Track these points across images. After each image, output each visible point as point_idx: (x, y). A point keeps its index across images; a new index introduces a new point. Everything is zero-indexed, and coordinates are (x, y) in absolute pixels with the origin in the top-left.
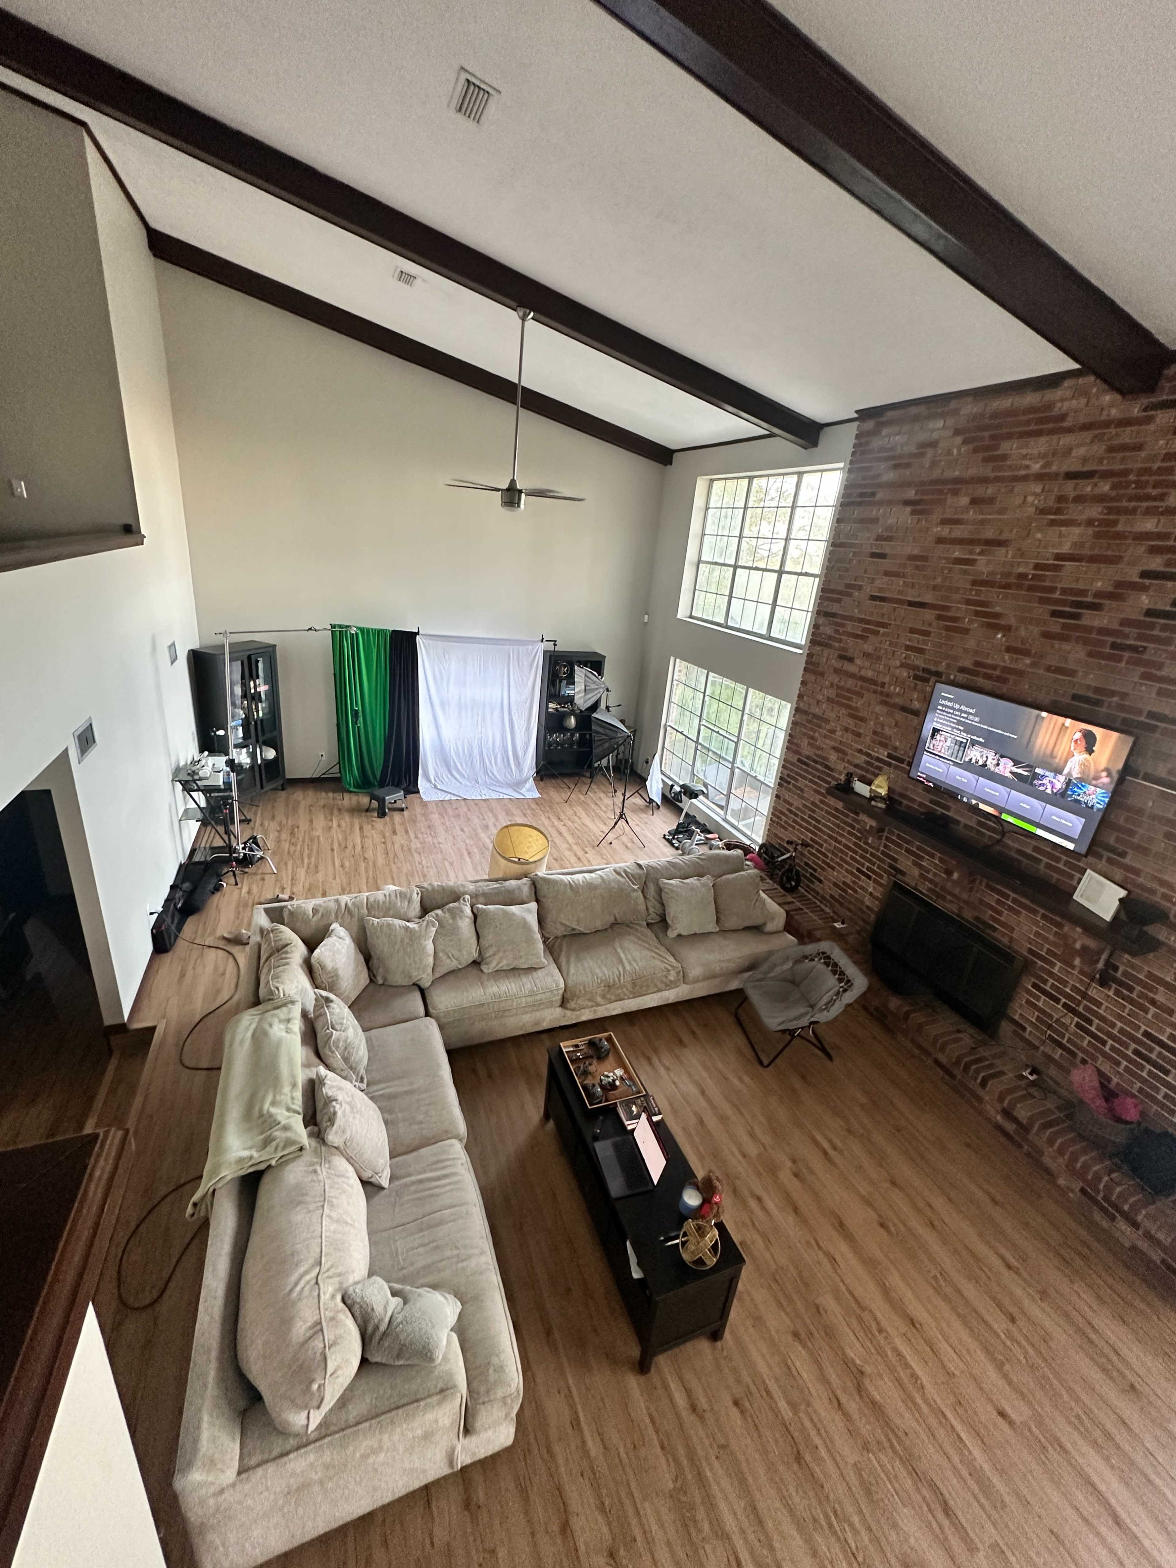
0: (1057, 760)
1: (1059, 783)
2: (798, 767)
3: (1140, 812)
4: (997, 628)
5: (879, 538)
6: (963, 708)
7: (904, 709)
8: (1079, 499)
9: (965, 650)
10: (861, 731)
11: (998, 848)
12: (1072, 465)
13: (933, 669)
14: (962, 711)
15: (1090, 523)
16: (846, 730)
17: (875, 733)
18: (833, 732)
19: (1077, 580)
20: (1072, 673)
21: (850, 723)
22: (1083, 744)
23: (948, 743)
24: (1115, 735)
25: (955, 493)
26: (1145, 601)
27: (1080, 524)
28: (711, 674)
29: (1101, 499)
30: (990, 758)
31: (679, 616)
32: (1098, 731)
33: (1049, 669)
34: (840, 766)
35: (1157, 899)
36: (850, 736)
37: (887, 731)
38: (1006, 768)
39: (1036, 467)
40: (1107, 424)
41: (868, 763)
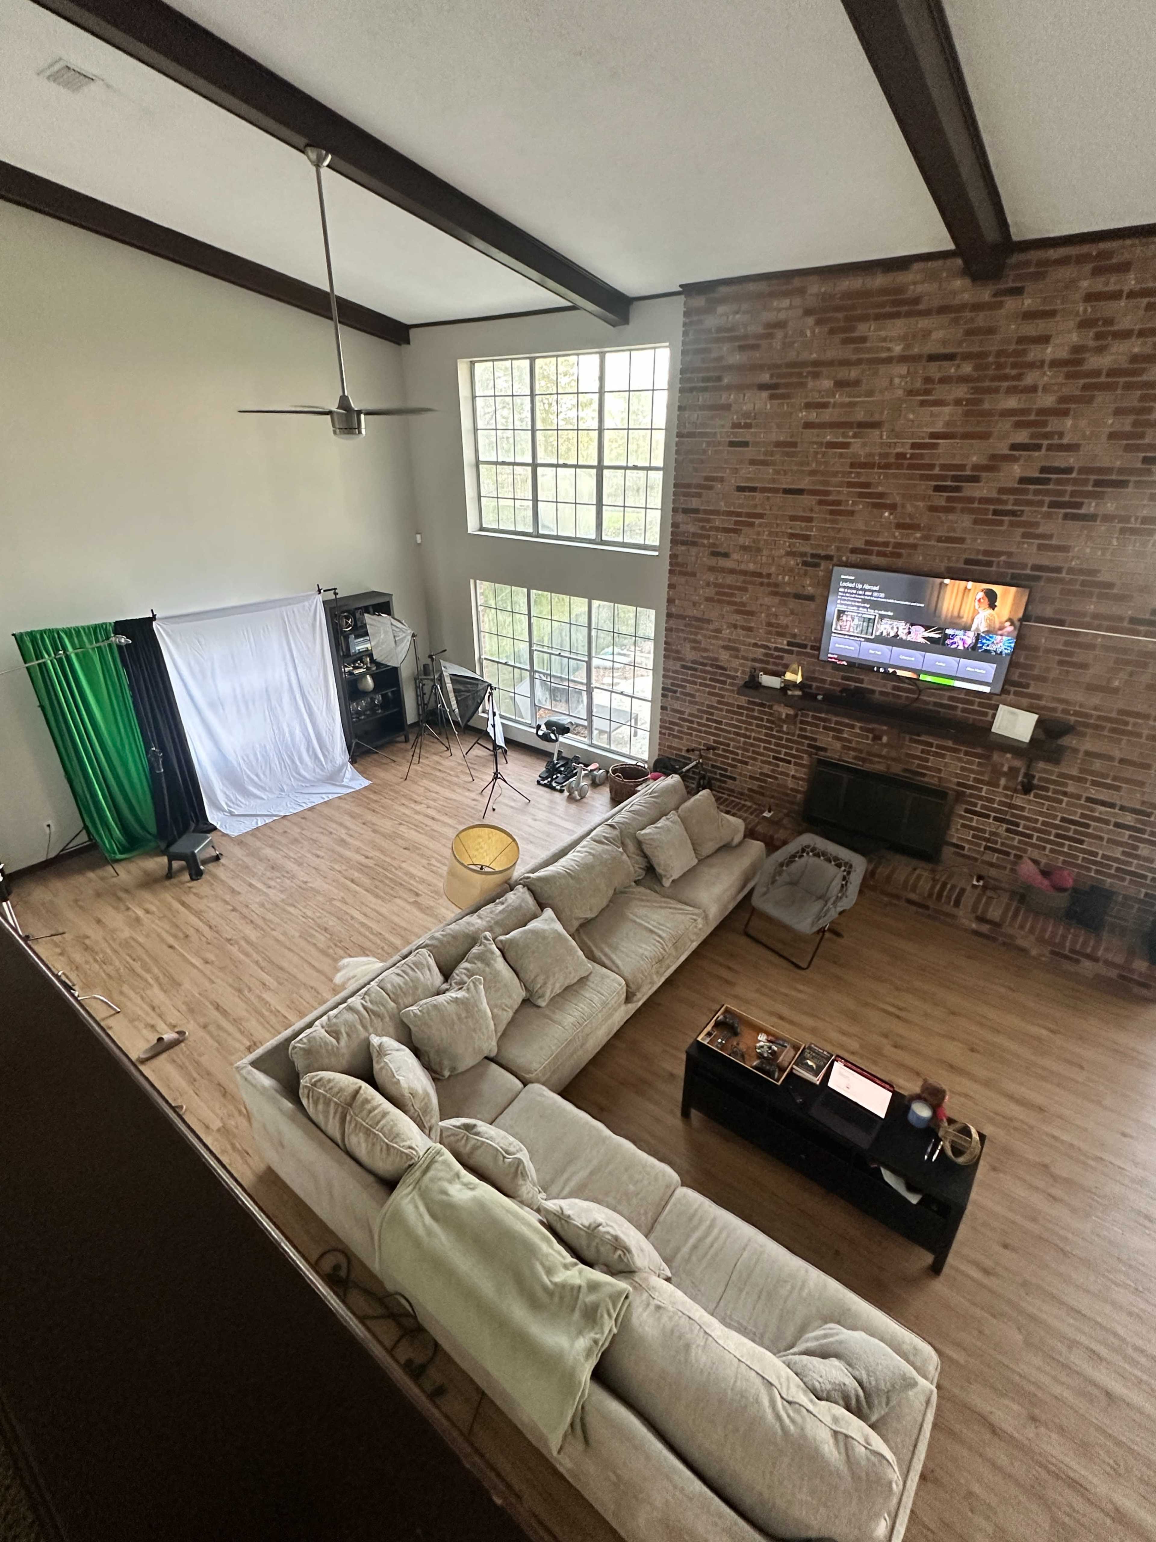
0: (964, 620)
1: (970, 639)
2: (683, 673)
3: (1036, 649)
4: (885, 507)
5: (736, 426)
6: (866, 587)
7: (797, 596)
8: (943, 381)
9: (855, 532)
10: (752, 625)
11: (916, 705)
12: (931, 347)
13: (823, 553)
14: (865, 590)
15: (958, 402)
16: (735, 626)
17: (769, 624)
18: (718, 631)
19: (954, 456)
20: (961, 540)
21: (738, 619)
22: (986, 602)
23: (856, 621)
24: (1013, 589)
25: (816, 376)
26: (1017, 470)
27: (948, 405)
28: (533, 592)
29: (963, 379)
30: (901, 628)
31: (470, 531)
32: (997, 588)
33: (939, 540)
34: (735, 663)
35: (1059, 715)
36: (740, 631)
37: (783, 621)
38: (919, 634)
39: (898, 349)
40: (962, 307)
41: (766, 655)
